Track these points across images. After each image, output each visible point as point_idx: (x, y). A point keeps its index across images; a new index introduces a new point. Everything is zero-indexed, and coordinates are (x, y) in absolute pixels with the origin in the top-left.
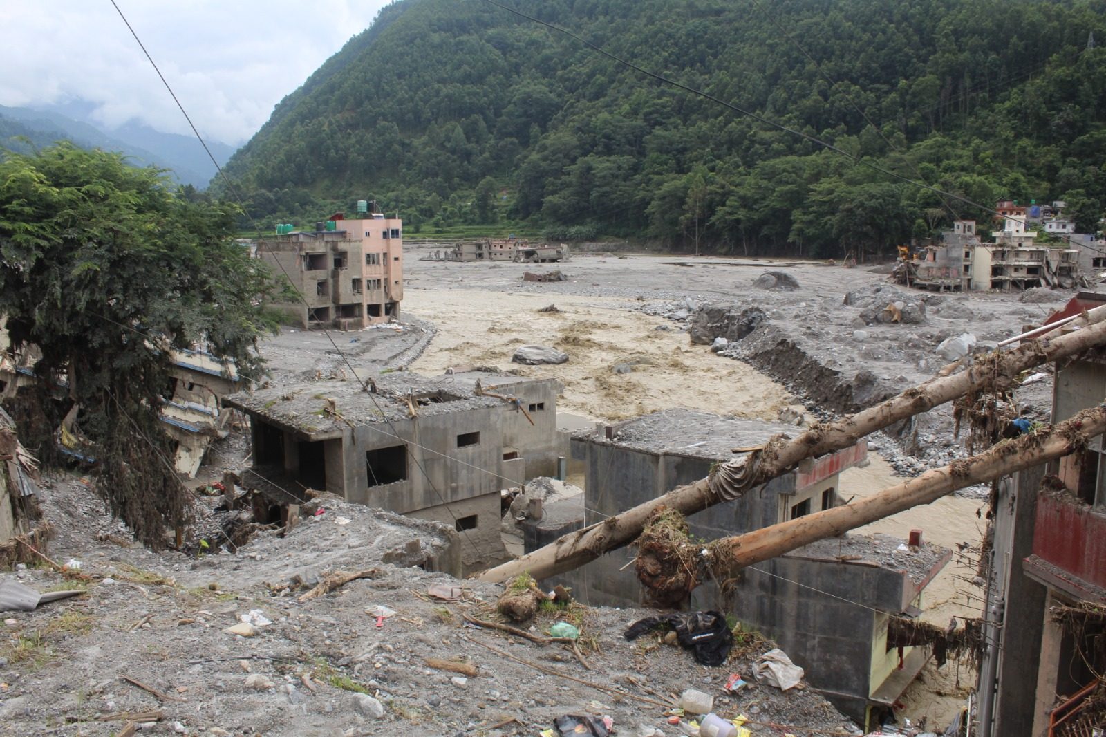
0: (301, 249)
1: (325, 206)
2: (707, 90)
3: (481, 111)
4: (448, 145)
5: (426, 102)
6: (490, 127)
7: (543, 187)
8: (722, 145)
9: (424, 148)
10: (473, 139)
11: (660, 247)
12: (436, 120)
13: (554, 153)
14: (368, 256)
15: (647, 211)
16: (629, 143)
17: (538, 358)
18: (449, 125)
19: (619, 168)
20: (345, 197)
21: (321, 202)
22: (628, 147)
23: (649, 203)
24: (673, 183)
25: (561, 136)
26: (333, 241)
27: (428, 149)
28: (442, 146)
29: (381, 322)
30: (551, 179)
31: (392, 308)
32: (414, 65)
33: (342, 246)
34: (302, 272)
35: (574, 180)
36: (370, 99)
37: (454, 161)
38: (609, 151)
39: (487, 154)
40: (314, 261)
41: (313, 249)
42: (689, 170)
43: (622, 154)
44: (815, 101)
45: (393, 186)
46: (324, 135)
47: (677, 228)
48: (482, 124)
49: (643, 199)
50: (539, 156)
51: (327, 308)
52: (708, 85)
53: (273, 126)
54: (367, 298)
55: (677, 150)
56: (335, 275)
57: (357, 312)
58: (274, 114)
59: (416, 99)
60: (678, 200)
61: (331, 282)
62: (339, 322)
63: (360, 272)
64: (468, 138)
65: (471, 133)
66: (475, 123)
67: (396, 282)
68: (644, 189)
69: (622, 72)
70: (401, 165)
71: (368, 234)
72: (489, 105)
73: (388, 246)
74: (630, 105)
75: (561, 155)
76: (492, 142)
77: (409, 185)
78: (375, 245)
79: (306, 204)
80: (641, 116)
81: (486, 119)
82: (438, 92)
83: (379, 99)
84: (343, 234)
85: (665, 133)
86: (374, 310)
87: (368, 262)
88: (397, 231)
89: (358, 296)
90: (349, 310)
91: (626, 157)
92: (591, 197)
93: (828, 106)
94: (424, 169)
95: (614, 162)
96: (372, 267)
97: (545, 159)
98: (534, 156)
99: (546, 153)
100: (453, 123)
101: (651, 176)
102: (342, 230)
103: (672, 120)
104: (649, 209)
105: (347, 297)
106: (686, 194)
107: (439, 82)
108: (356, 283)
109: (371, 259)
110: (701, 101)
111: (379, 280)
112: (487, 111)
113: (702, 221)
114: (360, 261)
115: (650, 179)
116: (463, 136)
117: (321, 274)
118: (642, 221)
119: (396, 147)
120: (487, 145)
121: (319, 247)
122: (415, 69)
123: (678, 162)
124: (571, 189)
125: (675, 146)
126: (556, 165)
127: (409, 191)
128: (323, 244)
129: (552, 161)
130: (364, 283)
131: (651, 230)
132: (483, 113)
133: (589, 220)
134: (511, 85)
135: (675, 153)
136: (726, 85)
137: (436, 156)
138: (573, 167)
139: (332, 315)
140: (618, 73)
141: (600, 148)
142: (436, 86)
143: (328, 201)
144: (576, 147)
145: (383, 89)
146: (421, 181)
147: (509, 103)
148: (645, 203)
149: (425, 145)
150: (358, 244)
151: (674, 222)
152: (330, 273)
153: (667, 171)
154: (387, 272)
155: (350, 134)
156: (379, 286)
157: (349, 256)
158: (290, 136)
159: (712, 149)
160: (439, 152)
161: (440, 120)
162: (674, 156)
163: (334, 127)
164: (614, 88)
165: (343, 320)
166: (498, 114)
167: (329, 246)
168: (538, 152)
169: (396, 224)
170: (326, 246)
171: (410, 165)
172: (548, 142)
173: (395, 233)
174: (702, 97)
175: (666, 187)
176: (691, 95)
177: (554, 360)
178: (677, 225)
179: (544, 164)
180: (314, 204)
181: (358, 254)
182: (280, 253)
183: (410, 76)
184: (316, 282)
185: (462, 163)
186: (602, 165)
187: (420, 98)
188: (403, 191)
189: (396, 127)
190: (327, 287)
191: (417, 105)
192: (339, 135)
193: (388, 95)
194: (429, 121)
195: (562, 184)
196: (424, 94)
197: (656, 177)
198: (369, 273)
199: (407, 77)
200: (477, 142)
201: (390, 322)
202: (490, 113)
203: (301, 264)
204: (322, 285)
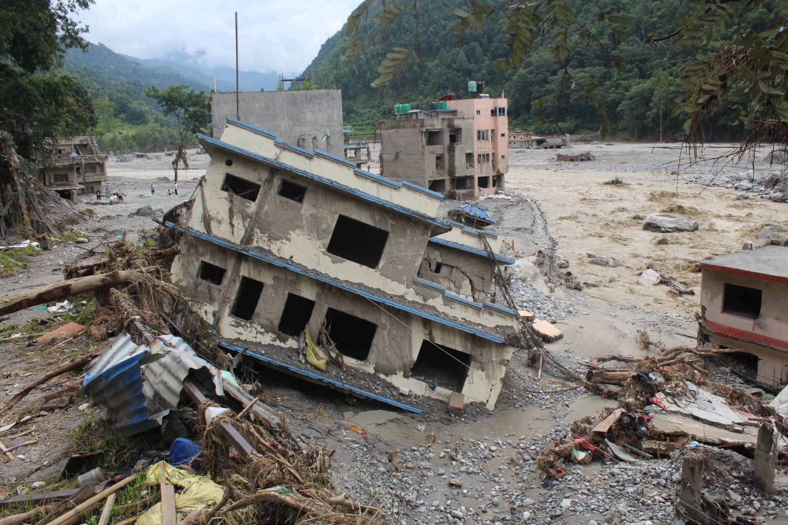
0: (422, 126)
1: (364, 114)
2: (659, 13)
3: (477, 39)
4: (454, 66)
5: (435, 35)
6: (485, 51)
7: (531, 94)
8: (678, 54)
9: (437, 68)
10: (473, 61)
11: (628, 137)
12: (444, 47)
13: (538, 68)
14: (479, 132)
15: (618, 109)
16: (597, 57)
17: (672, 226)
18: (454, 51)
19: (593, 77)
20: (379, 107)
21: (361, 111)
22: (597, 60)
23: (620, 103)
24: (638, 87)
25: (543, 55)
26: (449, 119)
27: (439, 69)
28: (449, 66)
29: (489, 192)
30: (537, 87)
31: (498, 179)
32: (426, 8)
33: (457, 123)
34: (423, 147)
35: (556, 89)
36: (394, 34)
37: (459, 77)
38: (581, 65)
39: (484, 71)
40: (432, 137)
41: (432, 126)
42: (650, 76)
43: (594, 65)
44: (761, 13)
45: (413, 97)
46: (362, 62)
47: (645, 121)
48: (479, 50)
49: (614, 100)
50: (526, 70)
51: (443, 181)
52: (660, 9)
53: (320, 59)
54: (478, 171)
55: (639, 60)
56: (451, 150)
57: (468, 184)
58: (321, 51)
59: (429, 32)
60: (645, 99)
61: (447, 156)
62: (455, 193)
63: (473, 147)
64: (469, 61)
65: (471, 56)
66: (474, 48)
67: (503, 157)
68: (613, 92)
69: (587, 3)
70: (420, 82)
71: (478, 112)
72: (483, 35)
73: (496, 124)
74: (596, 29)
75: (544, 69)
76: (487, 62)
77: (426, 96)
78: (484, 122)
79: (350, 113)
80: (606, 36)
81: (481, 45)
82: (444, 27)
83: (401, 34)
84: (454, 112)
85: (629, 48)
86: (483, 182)
87: (479, 138)
88: (504, 109)
89: (470, 169)
90: (461, 182)
91: (598, 67)
92: (571, 100)
93: (772, 16)
94: (437, 84)
95: (588, 72)
96: (482, 142)
97: (531, 72)
98: (522, 71)
99: (532, 68)
100: (458, 49)
101: (621, 82)
102: (453, 109)
103: (631, 38)
104: (620, 107)
105: (461, 171)
106: (652, 94)
107: (444, 19)
108: (469, 156)
109: (481, 135)
110: (655, 22)
111: (488, 155)
112: (482, 40)
113: (665, 115)
114: (472, 137)
115: (619, 85)
116: (465, 58)
117: (439, 149)
118: (615, 117)
119: (416, 68)
120: (484, 65)
121: (437, 124)
122: (427, 11)
123: (641, 69)
124: (554, 95)
125: (637, 58)
126: (540, 77)
127: (426, 100)
128: (440, 121)
129: (537, 74)
130: (476, 157)
131: (621, 124)
132: (479, 41)
133: (568, 118)
134: (498, 20)
135: (638, 63)
136: (677, 8)
137: (446, 74)
138: (554, 77)
139: (448, 186)
140: (583, 5)
141: (574, 63)
142: (443, 22)
143: (367, 110)
144: (554, 63)
145: (404, 27)
146: (435, 93)
147: (499, 32)
148: (616, 103)
149: (437, 66)
150: (470, 121)
151: (643, 117)
152: (446, 148)
153: (632, 77)
154: (495, 147)
155: (380, 61)
156: (488, 161)
157: (463, 132)
158: (337, 64)
159: (669, 58)
160: (448, 71)
161: (447, 47)
162: (637, 65)
163: (369, 55)
164: (582, 17)
165: (458, 191)
166: (490, 41)
167: (446, 123)
168: (524, 68)
169: (503, 103)
170: (442, 123)
171: (426, 82)
172: (532, 59)
173: (502, 111)
174: (655, 19)
175: (634, 89)
176: (646, 18)
177: (688, 228)
178: (645, 119)
179: (530, 76)
180: (356, 113)
181: (470, 130)
182: (400, 130)
183: (423, 16)
184: (435, 156)
185: (465, 78)
186: (579, 75)
187: (432, 32)
188: (421, 100)
189: (415, 54)
190: (444, 160)
191: (429, 37)
192: (373, 62)
193: (408, 31)
194: (439, 49)
195: (545, 91)
196: (434, 28)
197: (624, 83)
198: (480, 147)
199: (421, 17)
200: (476, 63)
201: (497, 193)
202: (484, 41)
203: (422, 140)
204: (439, 158)
